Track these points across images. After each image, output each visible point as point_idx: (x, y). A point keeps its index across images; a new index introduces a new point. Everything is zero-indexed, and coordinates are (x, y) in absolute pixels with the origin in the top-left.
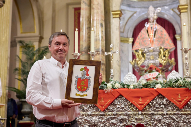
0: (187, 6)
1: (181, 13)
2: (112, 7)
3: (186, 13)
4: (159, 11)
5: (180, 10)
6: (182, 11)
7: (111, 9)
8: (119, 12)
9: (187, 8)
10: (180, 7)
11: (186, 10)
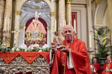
0: (54, 13)
1: (51, 16)
2: (16, 9)
3: (53, 16)
4: (40, 14)
5: (50, 15)
6: (52, 15)
7: (16, 10)
8: (20, 12)
9: (54, 14)
10: (51, 13)
11: (53, 15)
